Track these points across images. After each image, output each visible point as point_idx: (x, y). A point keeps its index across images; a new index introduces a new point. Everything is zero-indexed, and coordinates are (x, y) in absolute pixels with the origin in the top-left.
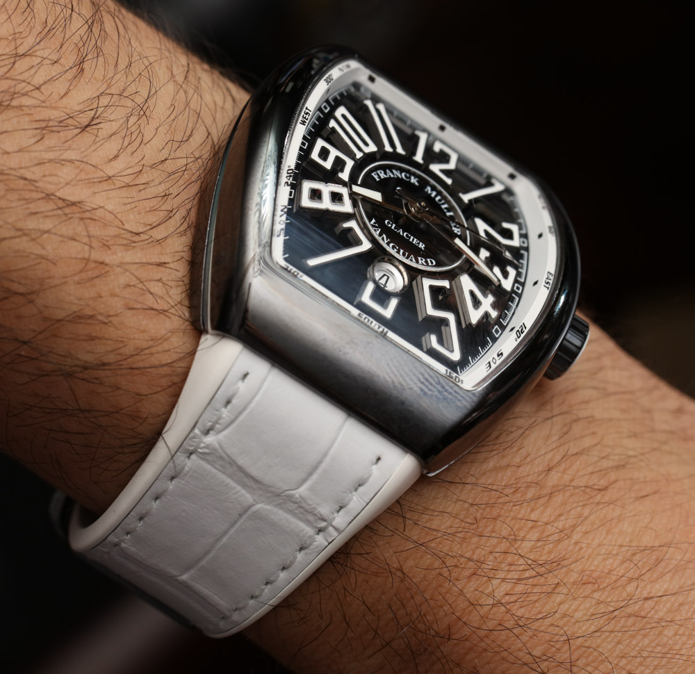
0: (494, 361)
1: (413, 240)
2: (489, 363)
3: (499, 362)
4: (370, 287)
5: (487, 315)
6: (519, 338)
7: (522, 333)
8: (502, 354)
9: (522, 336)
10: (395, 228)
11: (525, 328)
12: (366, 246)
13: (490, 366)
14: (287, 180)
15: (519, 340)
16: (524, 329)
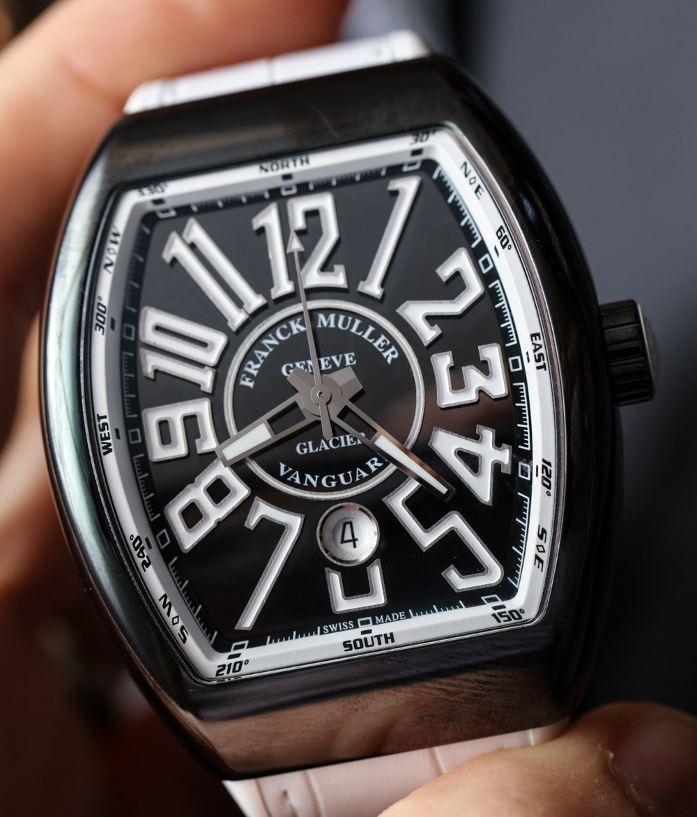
0: (541, 549)
1: (346, 443)
2: (537, 557)
3: (547, 546)
4: (335, 580)
5: (497, 467)
6: (549, 487)
7: (550, 476)
8: (544, 531)
9: (553, 480)
10: (314, 449)
11: (549, 464)
12: (294, 523)
13: (541, 561)
14: (142, 560)
15: (552, 491)
16: (549, 468)
